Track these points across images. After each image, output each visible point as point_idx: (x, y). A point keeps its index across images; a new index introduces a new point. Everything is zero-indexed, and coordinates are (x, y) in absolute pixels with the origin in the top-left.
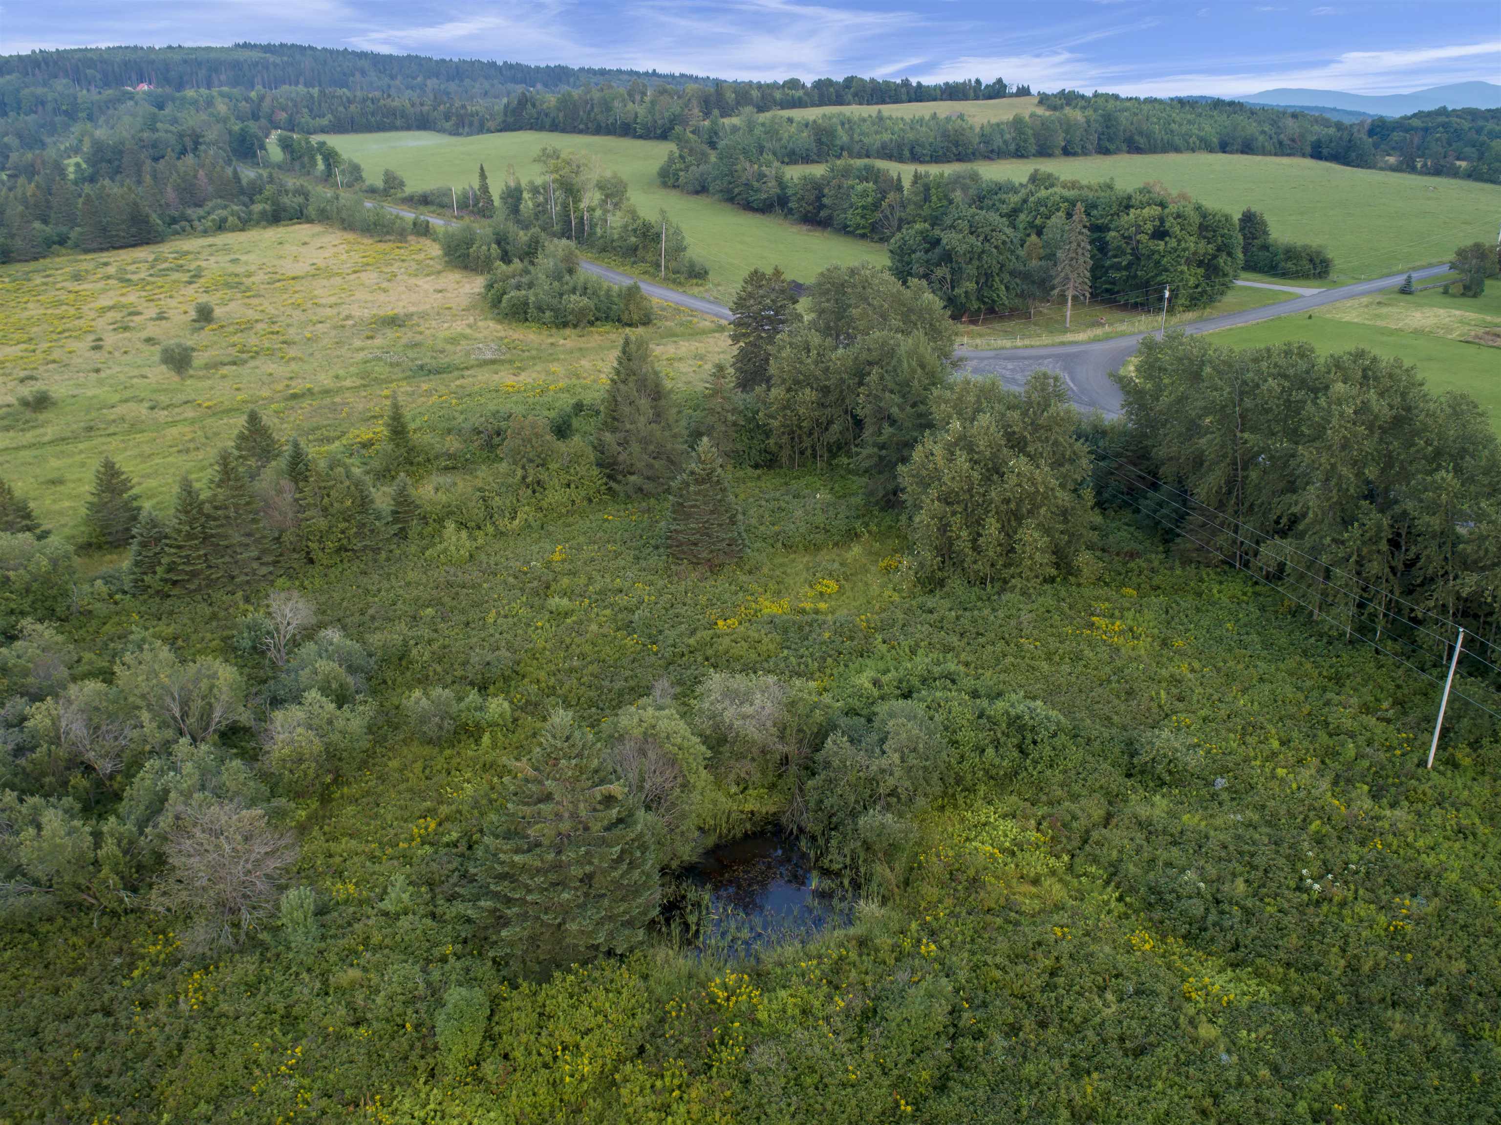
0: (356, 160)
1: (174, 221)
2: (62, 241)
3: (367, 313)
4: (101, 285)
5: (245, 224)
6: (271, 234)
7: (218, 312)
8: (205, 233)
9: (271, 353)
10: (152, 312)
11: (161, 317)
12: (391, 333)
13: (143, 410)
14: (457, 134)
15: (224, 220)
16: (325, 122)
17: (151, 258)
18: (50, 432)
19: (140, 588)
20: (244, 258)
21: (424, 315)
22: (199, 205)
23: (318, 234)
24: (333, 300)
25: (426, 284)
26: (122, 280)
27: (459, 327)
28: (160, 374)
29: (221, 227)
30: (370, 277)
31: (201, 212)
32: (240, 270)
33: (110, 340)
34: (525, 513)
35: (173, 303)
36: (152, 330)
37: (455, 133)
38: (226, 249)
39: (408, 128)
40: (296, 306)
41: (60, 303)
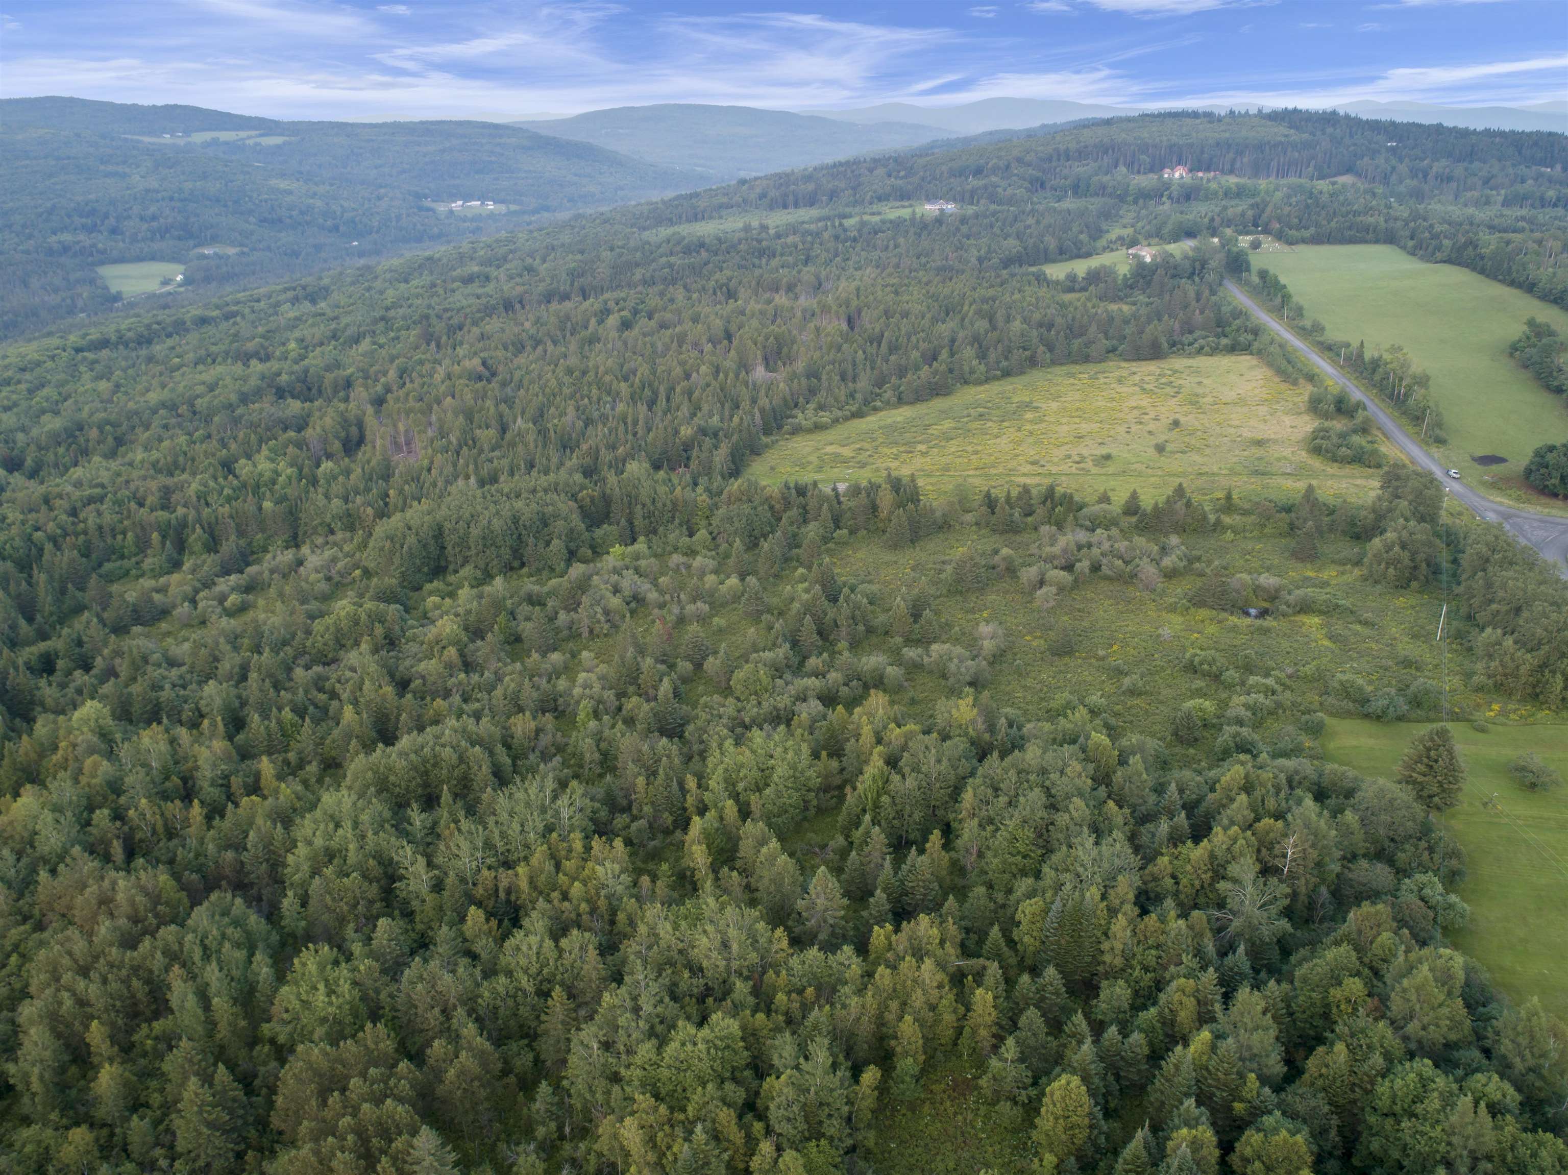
1: (1174, 345)
2: (1113, 350)
3: (1249, 435)
4: (1131, 389)
5: (1215, 351)
6: (1225, 362)
7: (1183, 420)
8: (1190, 356)
9: (1199, 450)
10: (1152, 415)
11: (1156, 419)
12: (1254, 449)
13: (1143, 467)
15: (1202, 348)
17: (1158, 371)
18: (1111, 470)
19: (1137, 527)
20: (1205, 381)
21: (1275, 441)
22: (1191, 332)
23: (1251, 368)
24: (1237, 423)
25: (1288, 420)
26: (1141, 387)
27: (1287, 452)
28: (1152, 451)
29: (1200, 351)
30: (1263, 410)
31: (1190, 338)
32: (1200, 391)
33: (1135, 428)
34: (1255, 533)
35: (1163, 409)
36: (1152, 426)
38: (1197, 372)
40: (1219, 424)
41: (1113, 399)
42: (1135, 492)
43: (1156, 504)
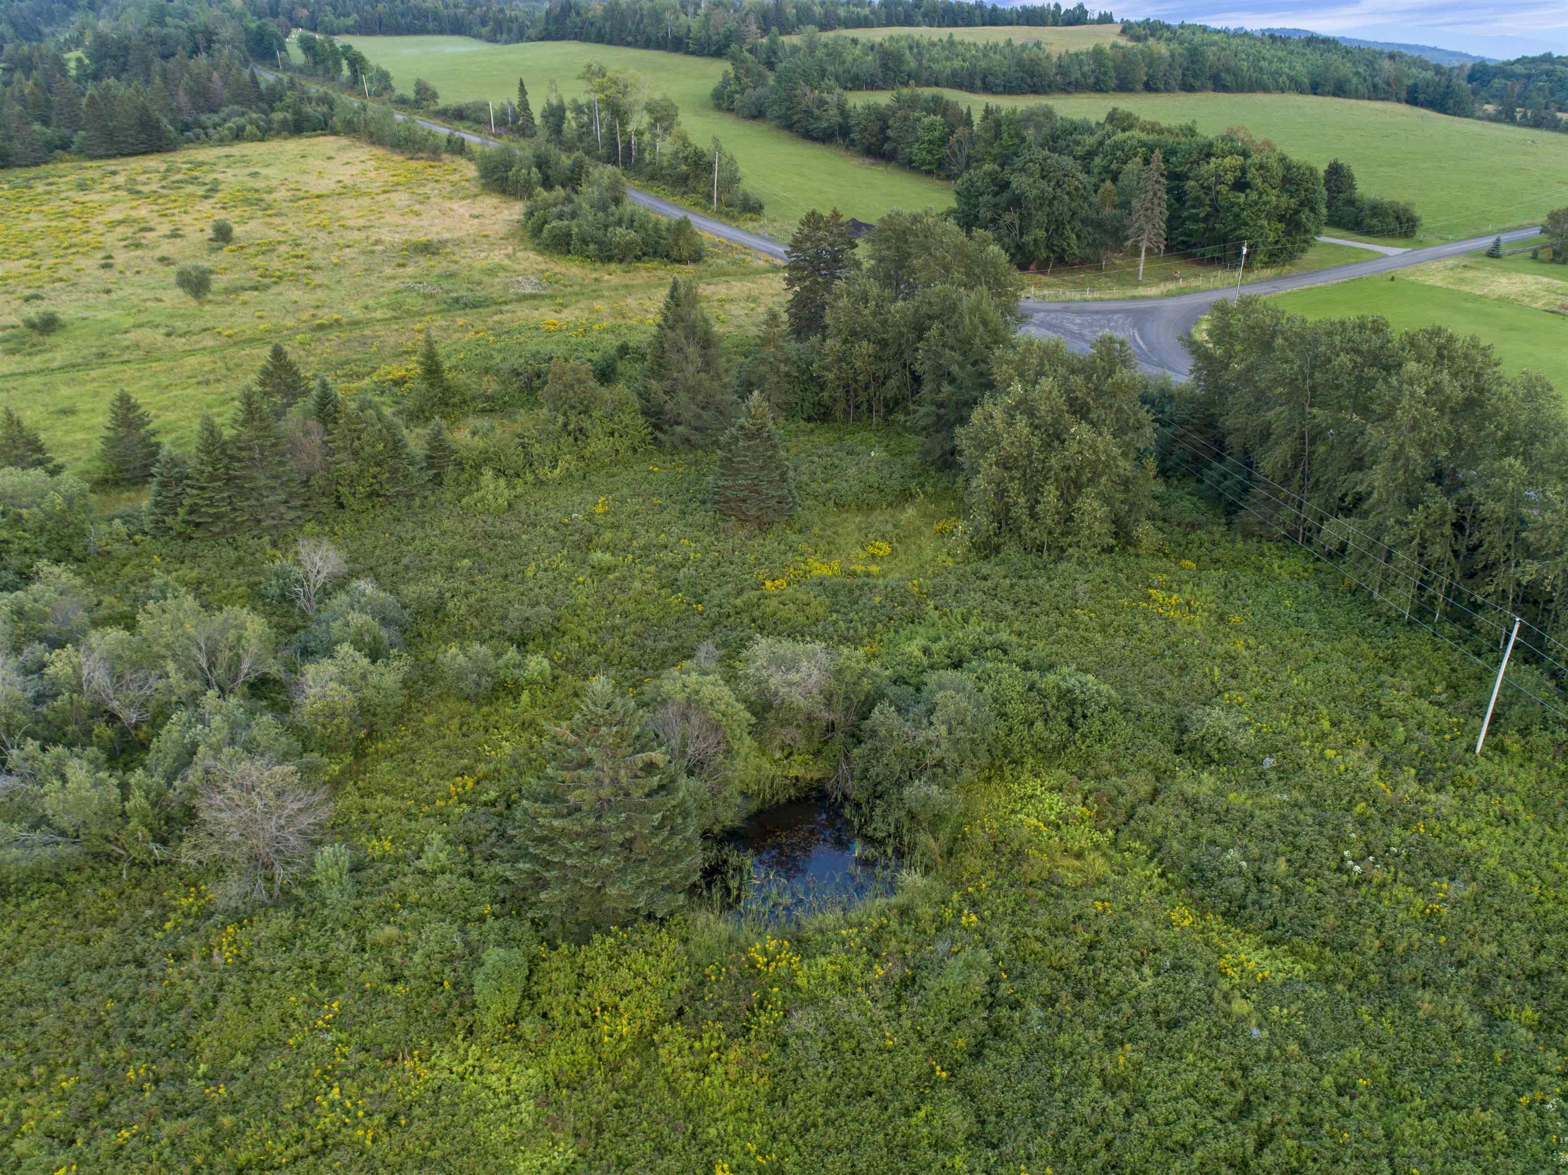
0: (385, 67)
1: (186, 127)
2: (65, 146)
3: (397, 238)
4: (109, 196)
5: (264, 134)
6: (293, 146)
7: (237, 231)
8: (221, 142)
9: (295, 278)
10: (165, 228)
11: (175, 234)
12: (424, 262)
13: (158, 336)
14: (495, 41)
15: (241, 129)
16: (350, 22)
17: (163, 167)
18: (59, 358)
19: (161, 529)
20: (264, 171)
21: (459, 243)
22: (214, 111)
23: (343, 149)
24: (361, 222)
25: (461, 208)
26: (131, 191)
27: (497, 257)
28: (175, 297)
29: (238, 135)
30: (400, 198)
31: (216, 118)
32: (260, 184)
33: (121, 258)
34: (567, 462)
35: (187, 219)
36: (167, 248)
37: (492, 39)
38: (244, 161)
39: (441, 32)
40: (321, 227)
41: (65, 215)
42: (125, 404)
43: (210, 429)
